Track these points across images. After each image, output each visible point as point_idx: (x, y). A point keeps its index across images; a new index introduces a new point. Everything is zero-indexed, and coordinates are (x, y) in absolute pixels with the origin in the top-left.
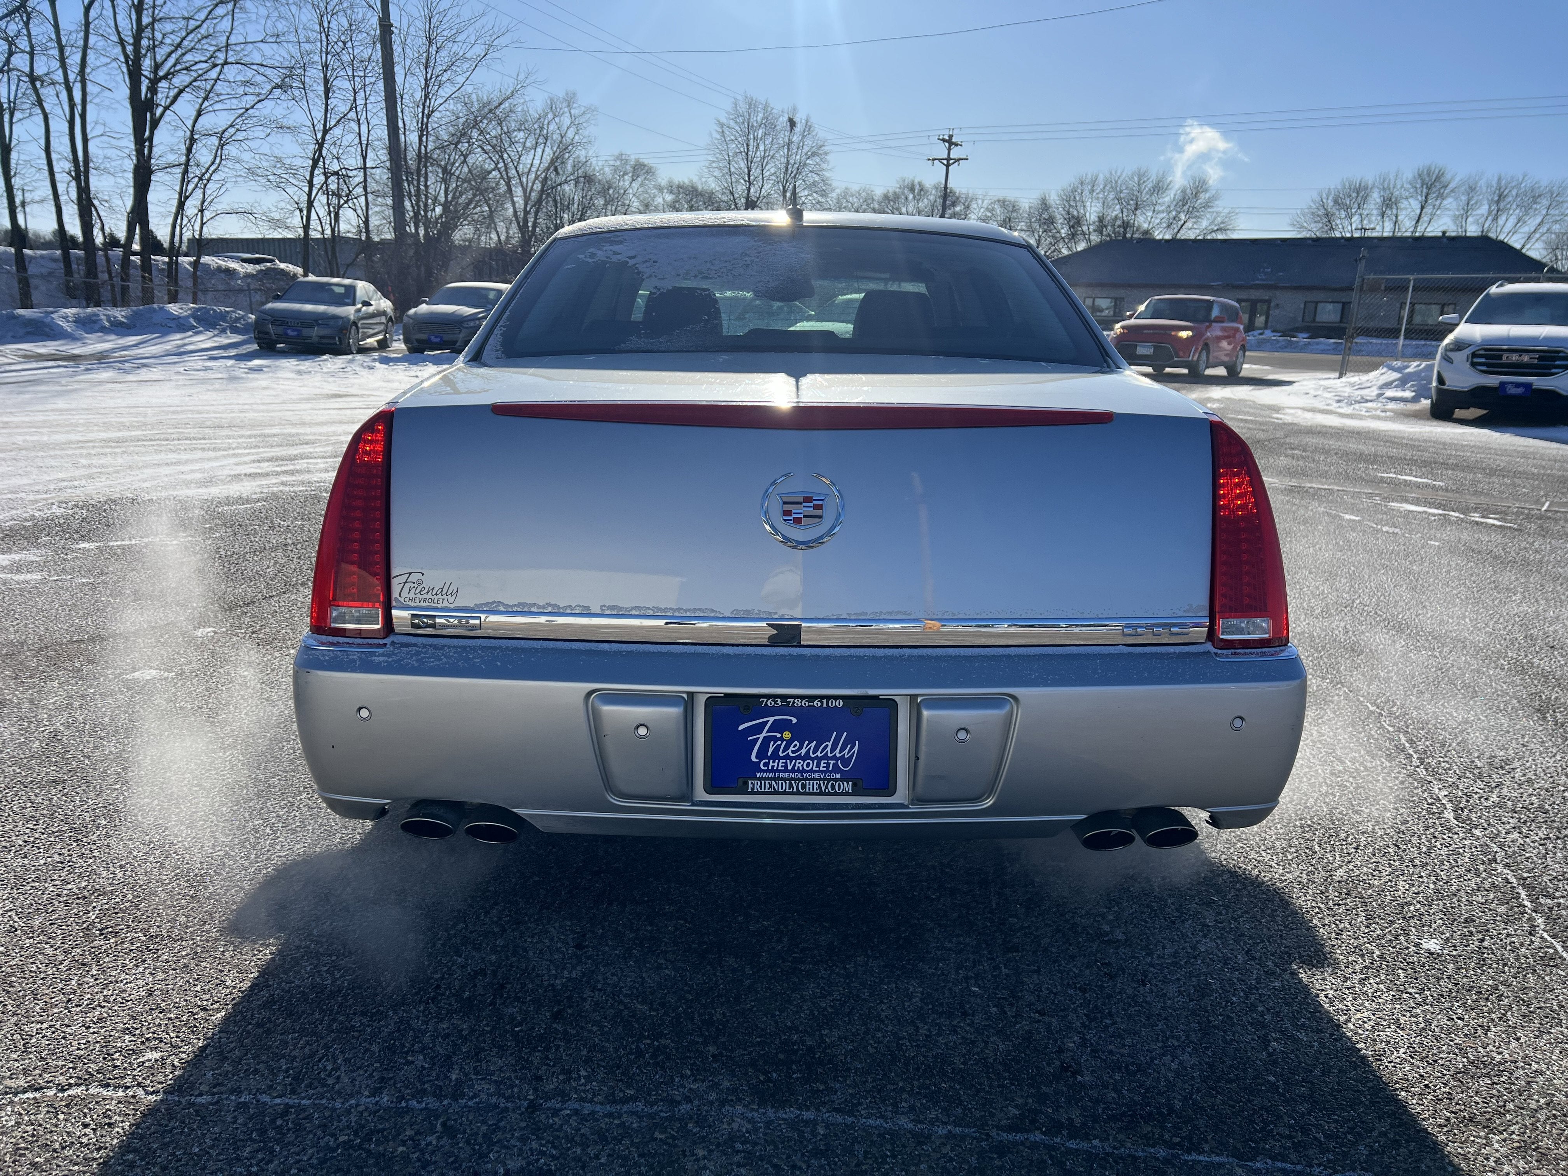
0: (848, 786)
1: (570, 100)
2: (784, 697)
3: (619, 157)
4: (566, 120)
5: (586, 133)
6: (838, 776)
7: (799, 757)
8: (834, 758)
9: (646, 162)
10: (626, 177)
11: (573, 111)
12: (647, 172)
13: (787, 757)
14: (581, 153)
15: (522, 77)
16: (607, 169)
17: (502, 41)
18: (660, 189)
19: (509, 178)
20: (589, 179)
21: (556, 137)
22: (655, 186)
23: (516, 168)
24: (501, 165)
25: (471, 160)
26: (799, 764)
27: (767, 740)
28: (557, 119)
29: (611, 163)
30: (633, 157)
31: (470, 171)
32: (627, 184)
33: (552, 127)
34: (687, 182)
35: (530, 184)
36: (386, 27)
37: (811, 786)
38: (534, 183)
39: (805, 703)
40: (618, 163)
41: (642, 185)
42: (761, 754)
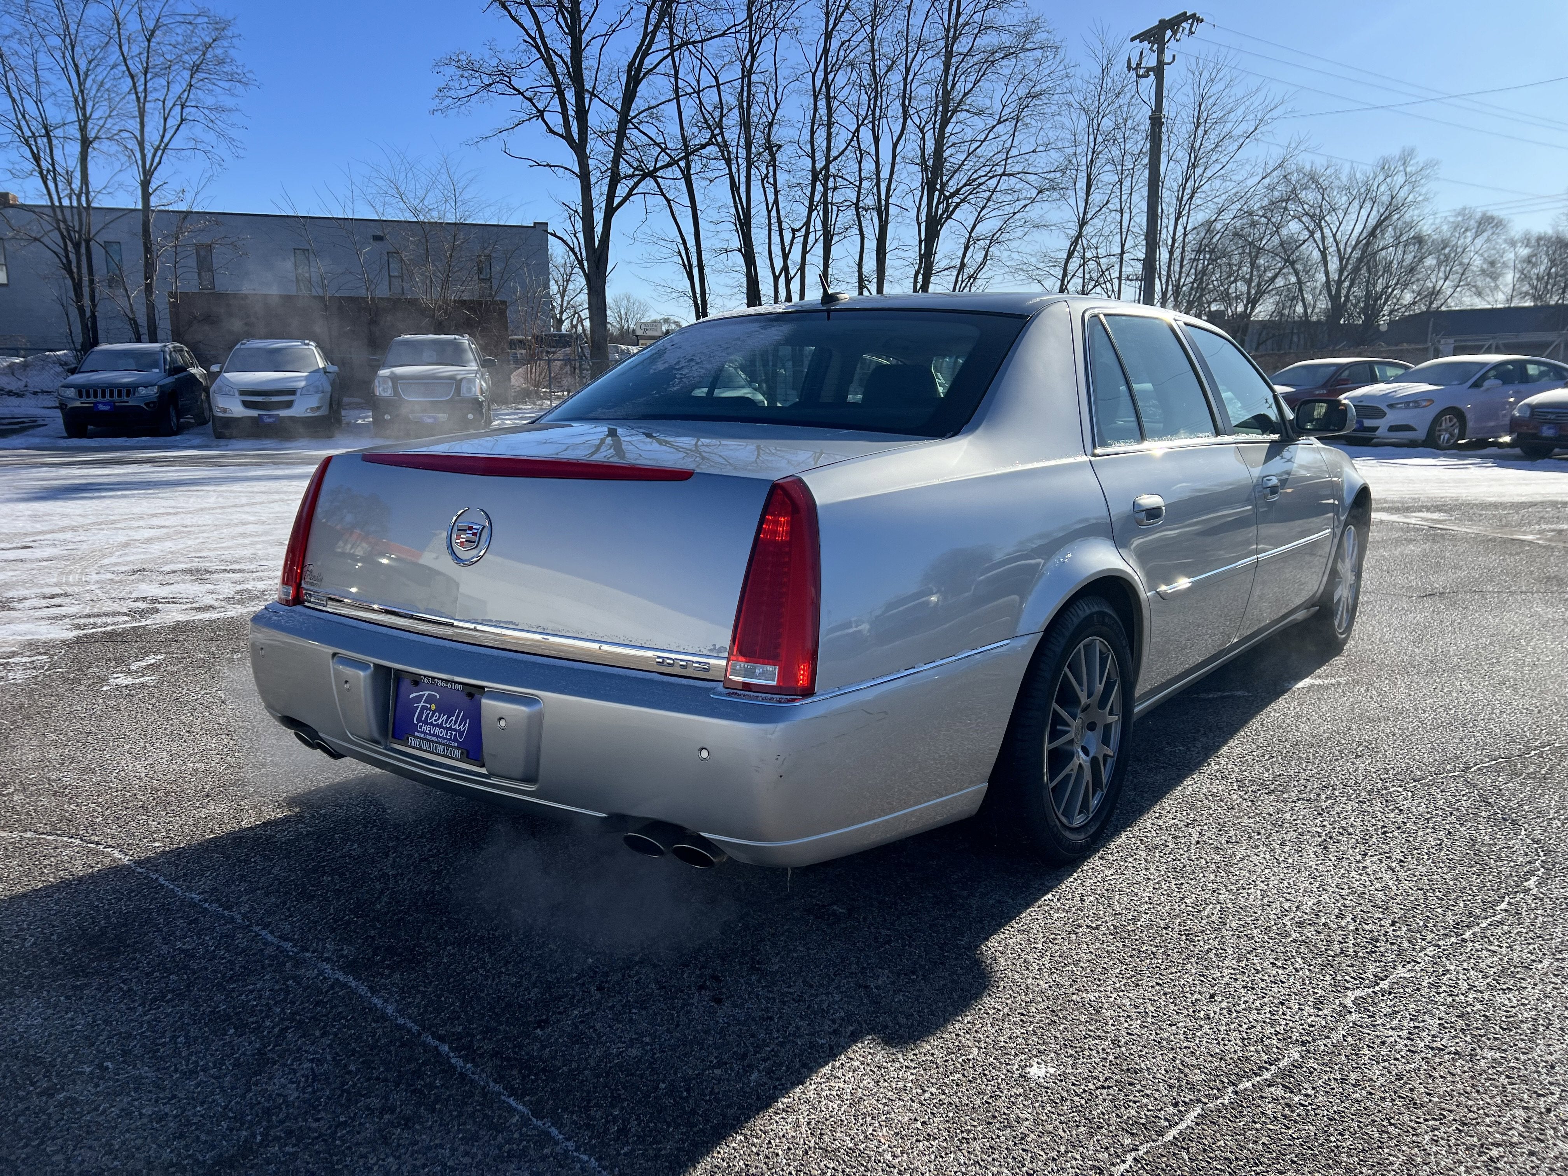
0: (458, 753)
1: (1405, 159)
2: (433, 678)
3: (1462, 212)
4: (1400, 179)
5: (1424, 191)
6: (456, 744)
7: (437, 725)
8: (455, 730)
9: (1495, 214)
10: (1469, 234)
11: (1408, 169)
12: (1497, 226)
13: (431, 724)
14: (1410, 214)
15: (1293, 145)
16: (1445, 228)
17: (1275, 113)
18: (1513, 243)
19: (1325, 249)
20: (1419, 240)
21: (1385, 199)
22: (1505, 241)
23: (1334, 236)
24: (1318, 235)
25: (1284, 232)
26: (437, 731)
27: (423, 708)
28: (1389, 180)
29: (1451, 219)
30: (1479, 210)
31: (1282, 243)
32: (1469, 240)
33: (1383, 188)
34: (1550, 232)
35: (1349, 250)
36: (1156, 121)
37: (440, 749)
38: (1354, 249)
39: (443, 684)
40: (1460, 219)
41: (1488, 240)
42: (419, 720)
